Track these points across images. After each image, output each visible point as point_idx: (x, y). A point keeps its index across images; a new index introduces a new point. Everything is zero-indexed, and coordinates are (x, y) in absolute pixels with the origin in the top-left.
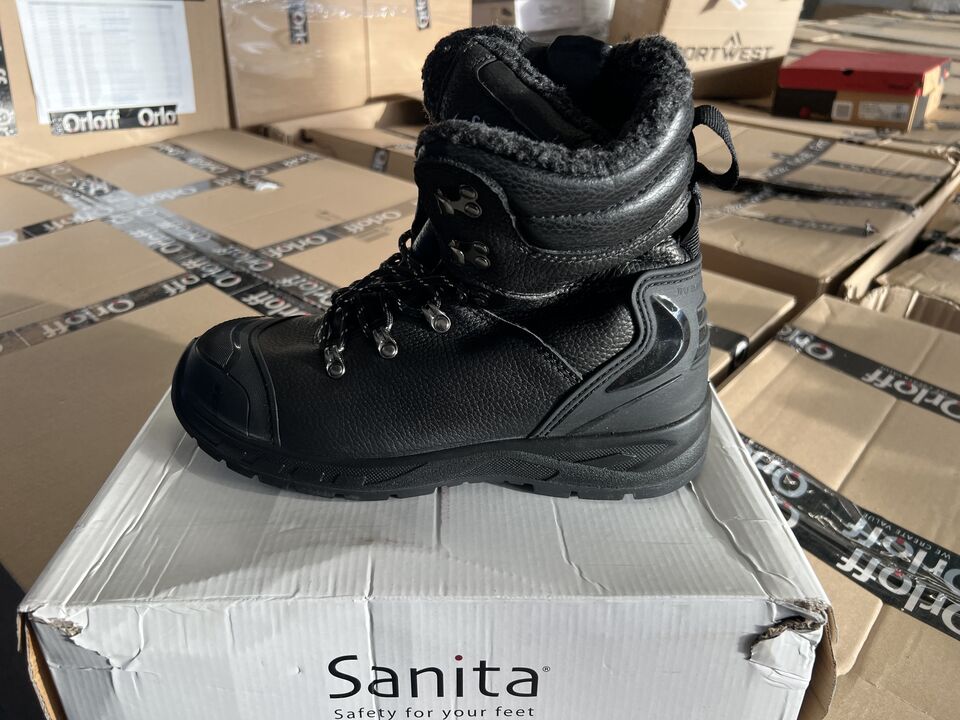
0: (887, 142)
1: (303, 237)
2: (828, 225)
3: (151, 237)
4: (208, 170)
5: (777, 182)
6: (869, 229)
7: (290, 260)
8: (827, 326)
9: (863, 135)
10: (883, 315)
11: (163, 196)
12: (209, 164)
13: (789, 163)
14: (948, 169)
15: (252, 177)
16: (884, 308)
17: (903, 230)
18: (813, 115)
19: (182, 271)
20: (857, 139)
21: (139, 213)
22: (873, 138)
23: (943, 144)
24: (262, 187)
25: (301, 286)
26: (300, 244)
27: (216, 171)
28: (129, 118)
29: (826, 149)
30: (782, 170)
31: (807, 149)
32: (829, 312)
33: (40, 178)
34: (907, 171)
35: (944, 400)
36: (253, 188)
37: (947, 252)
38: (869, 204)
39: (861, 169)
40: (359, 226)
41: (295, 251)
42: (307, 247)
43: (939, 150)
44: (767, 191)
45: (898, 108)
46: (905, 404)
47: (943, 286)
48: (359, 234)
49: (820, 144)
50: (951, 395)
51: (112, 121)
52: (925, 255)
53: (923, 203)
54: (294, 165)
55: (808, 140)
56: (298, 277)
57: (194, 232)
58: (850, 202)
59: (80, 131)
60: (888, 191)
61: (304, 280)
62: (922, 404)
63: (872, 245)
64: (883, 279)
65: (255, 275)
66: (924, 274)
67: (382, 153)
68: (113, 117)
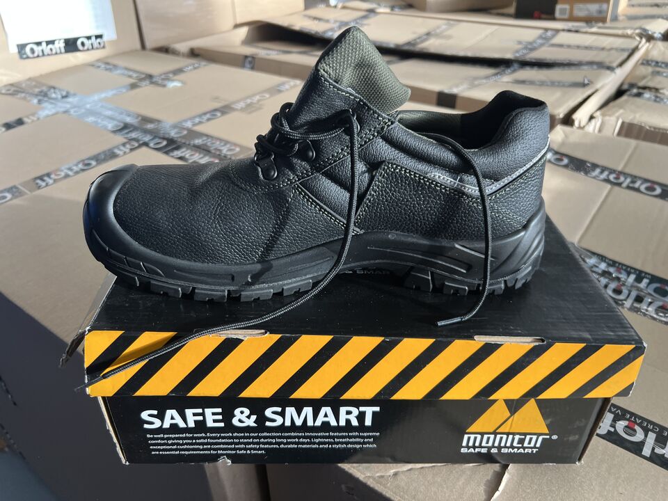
0: (594, 30)
1: (205, 114)
2: (559, 82)
3: (99, 121)
4: (130, 77)
5: (522, 59)
6: (586, 82)
7: (198, 128)
8: (563, 144)
9: (577, 27)
10: (600, 135)
11: (103, 95)
12: (131, 73)
13: (529, 47)
14: (636, 43)
15: (163, 79)
16: (600, 131)
17: (608, 83)
18: (543, 16)
19: (125, 140)
20: (573, 29)
21: (88, 106)
22: (584, 27)
23: (631, 28)
24: (172, 85)
25: (209, 144)
26: (203, 119)
27: (137, 77)
28: (71, 45)
29: (553, 36)
30: (525, 51)
31: (540, 37)
32: (563, 135)
33: (15, 90)
34: (608, 47)
35: (642, 184)
36: (164, 86)
37: (639, 95)
38: (585, 67)
39: (578, 47)
40: (242, 105)
41: (200, 123)
42: (209, 120)
43: (629, 32)
44: (516, 65)
45: (600, 7)
46: (616, 189)
47: (638, 115)
48: (242, 110)
49: (549, 33)
50: (646, 181)
51: (60, 48)
52: (624, 98)
53: (621, 65)
54: (191, 70)
55: (540, 32)
56: (205, 138)
57: (129, 116)
58: (573, 68)
59: (38, 56)
60: (597, 59)
61: (209, 140)
62: (628, 187)
63: (589, 92)
64: (598, 114)
65: (176, 139)
66: (625, 109)
67: (250, 59)
68: (60, 45)
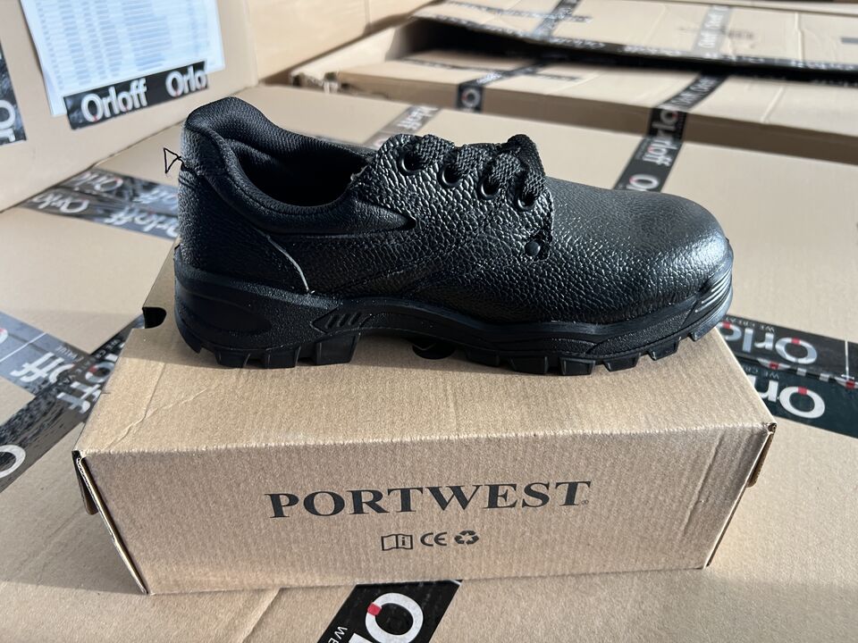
51: (139, 97)
68: (139, 89)
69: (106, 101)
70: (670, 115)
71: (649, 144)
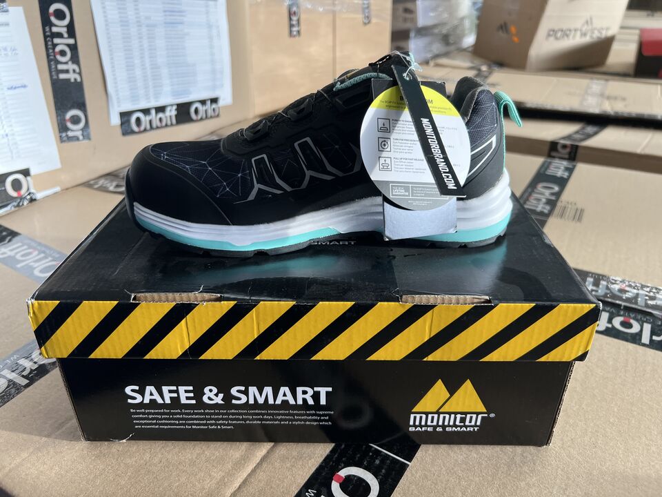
51: (171, 118)
68: (171, 112)
69: (148, 118)
70: (564, 146)
71: (550, 163)
